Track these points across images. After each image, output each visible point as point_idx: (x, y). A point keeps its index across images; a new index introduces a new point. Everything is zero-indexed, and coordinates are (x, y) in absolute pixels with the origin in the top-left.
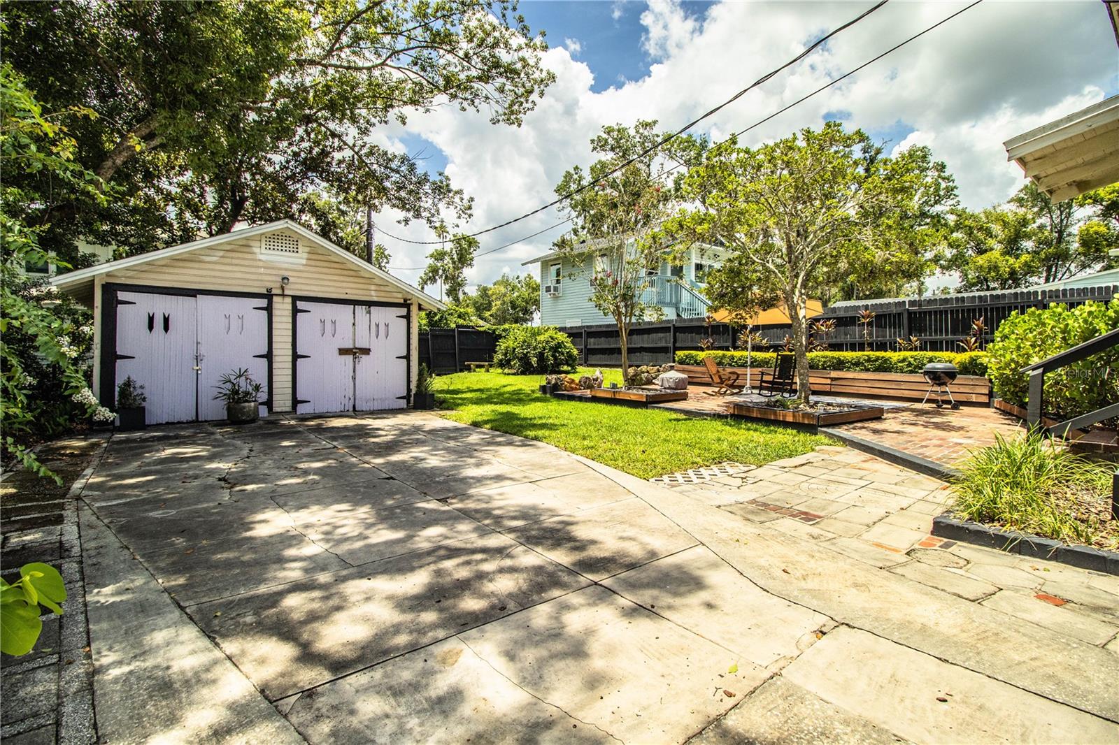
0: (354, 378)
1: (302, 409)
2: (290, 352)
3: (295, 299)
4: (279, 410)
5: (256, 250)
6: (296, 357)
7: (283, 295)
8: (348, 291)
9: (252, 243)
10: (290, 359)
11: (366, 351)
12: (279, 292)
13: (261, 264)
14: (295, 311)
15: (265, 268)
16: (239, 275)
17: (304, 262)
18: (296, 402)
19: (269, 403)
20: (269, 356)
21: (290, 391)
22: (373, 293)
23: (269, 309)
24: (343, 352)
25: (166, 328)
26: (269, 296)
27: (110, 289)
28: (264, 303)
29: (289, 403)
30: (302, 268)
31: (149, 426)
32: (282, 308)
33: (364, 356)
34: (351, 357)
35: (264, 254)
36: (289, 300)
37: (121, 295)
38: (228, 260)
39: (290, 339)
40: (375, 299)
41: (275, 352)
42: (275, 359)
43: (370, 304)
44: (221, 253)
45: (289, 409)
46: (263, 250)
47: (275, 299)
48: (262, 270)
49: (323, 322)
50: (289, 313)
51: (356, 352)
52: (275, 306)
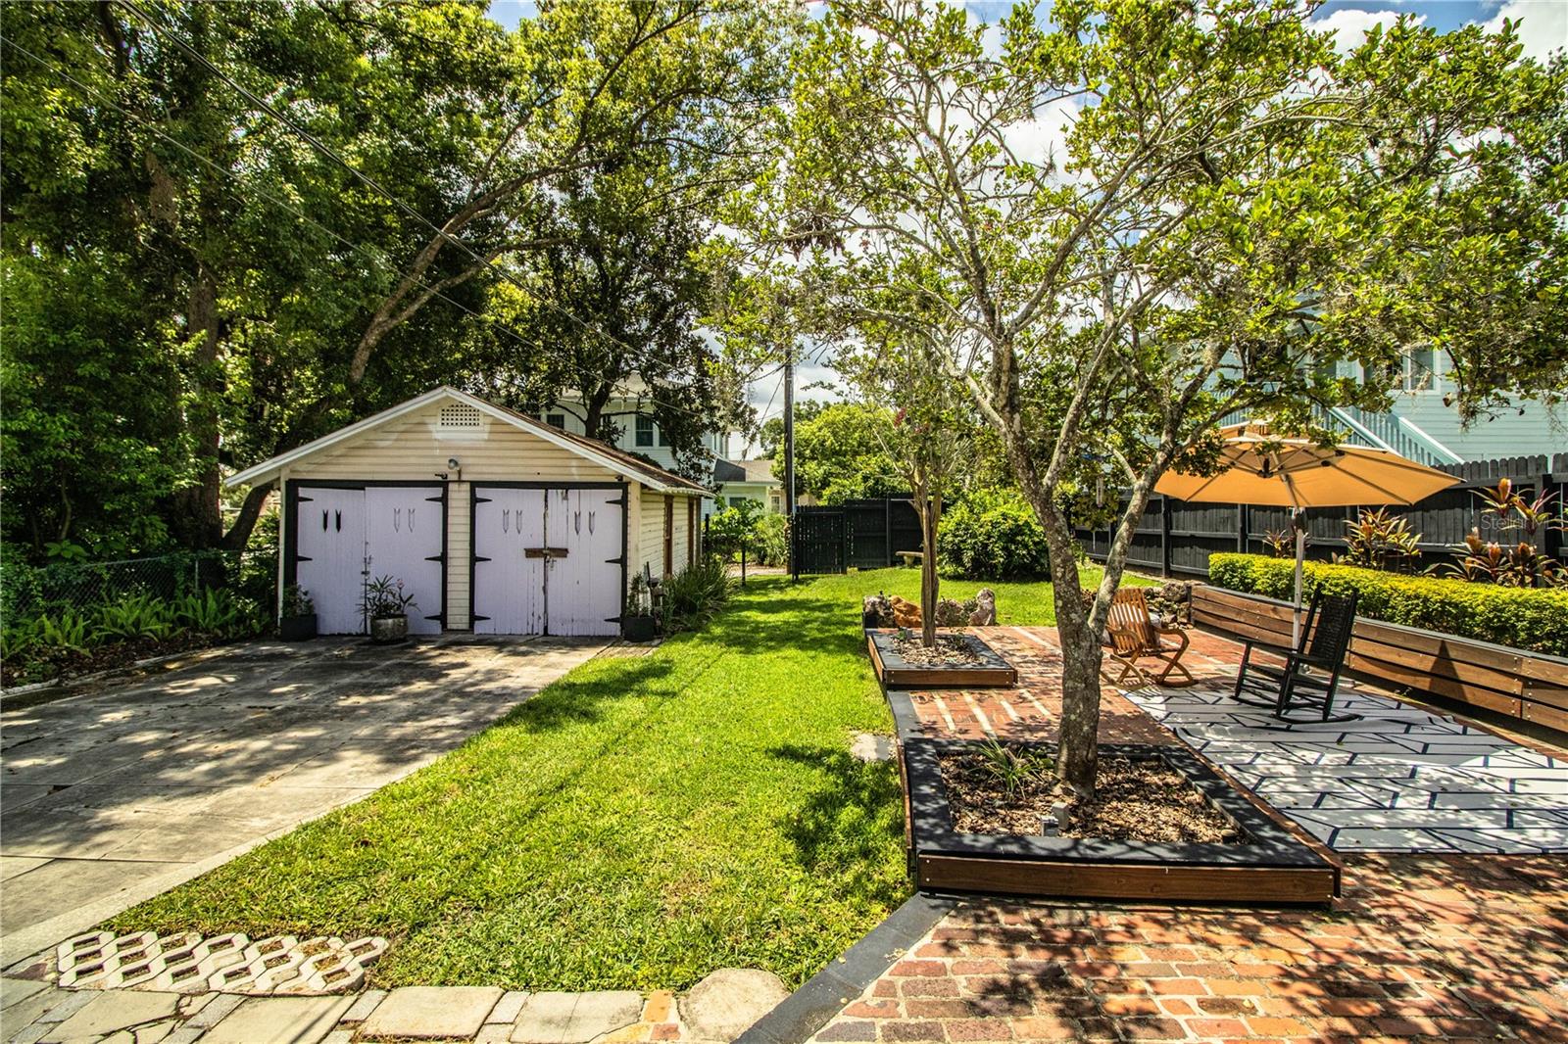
0: (545, 589)
1: (481, 628)
2: (467, 554)
3: (474, 485)
4: (454, 627)
5: (431, 427)
6: (474, 559)
7: (460, 481)
8: (540, 470)
9: (427, 420)
10: (467, 562)
11: (563, 553)
12: (455, 478)
13: (436, 444)
14: (474, 501)
15: (441, 448)
16: (413, 460)
17: (486, 436)
18: (473, 618)
19: (443, 618)
20: (443, 559)
21: (467, 603)
22: (574, 471)
23: (444, 500)
24: (531, 553)
25: (338, 527)
26: (443, 483)
27: (293, 486)
28: (438, 492)
29: (466, 619)
30: (483, 444)
31: (323, 636)
32: (459, 496)
33: (559, 560)
34: (541, 560)
35: (441, 431)
36: (466, 487)
37: (302, 492)
38: (402, 444)
39: (467, 537)
40: (577, 479)
41: (450, 553)
42: (451, 562)
43: (566, 486)
44: (394, 436)
45: (465, 626)
46: (439, 427)
47: (451, 487)
48: (437, 452)
49: (506, 514)
50: (466, 504)
51: (547, 554)
52: (451, 495)
